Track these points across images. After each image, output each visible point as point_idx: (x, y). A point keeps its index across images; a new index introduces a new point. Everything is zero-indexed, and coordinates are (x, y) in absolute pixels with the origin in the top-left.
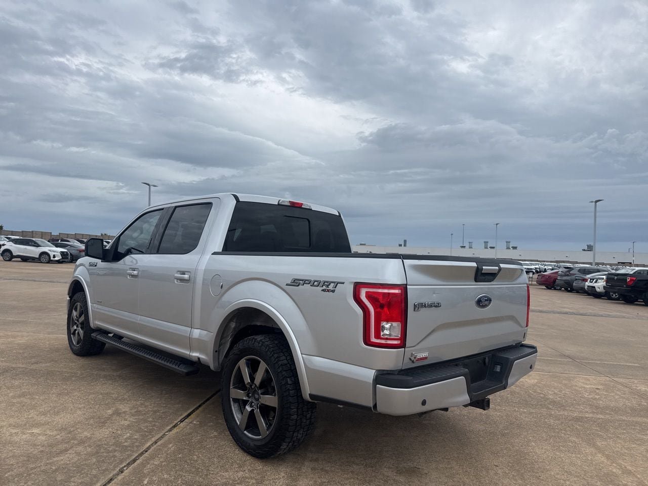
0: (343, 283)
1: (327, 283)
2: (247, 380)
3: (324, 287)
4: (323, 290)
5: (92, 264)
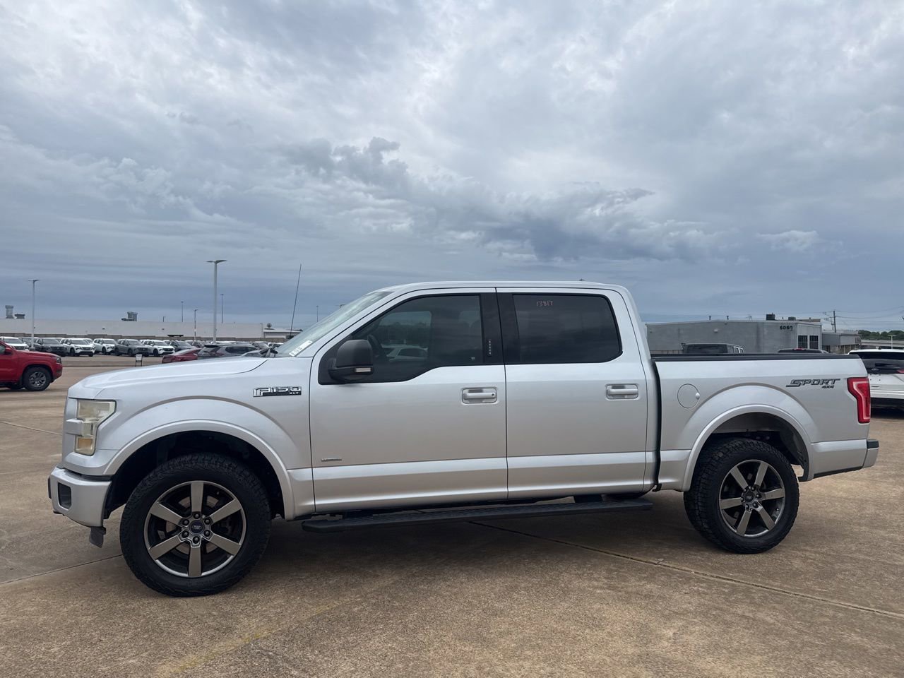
0: (839, 380)
1: (825, 381)
2: (743, 484)
3: (824, 385)
4: (824, 387)
5: (275, 391)
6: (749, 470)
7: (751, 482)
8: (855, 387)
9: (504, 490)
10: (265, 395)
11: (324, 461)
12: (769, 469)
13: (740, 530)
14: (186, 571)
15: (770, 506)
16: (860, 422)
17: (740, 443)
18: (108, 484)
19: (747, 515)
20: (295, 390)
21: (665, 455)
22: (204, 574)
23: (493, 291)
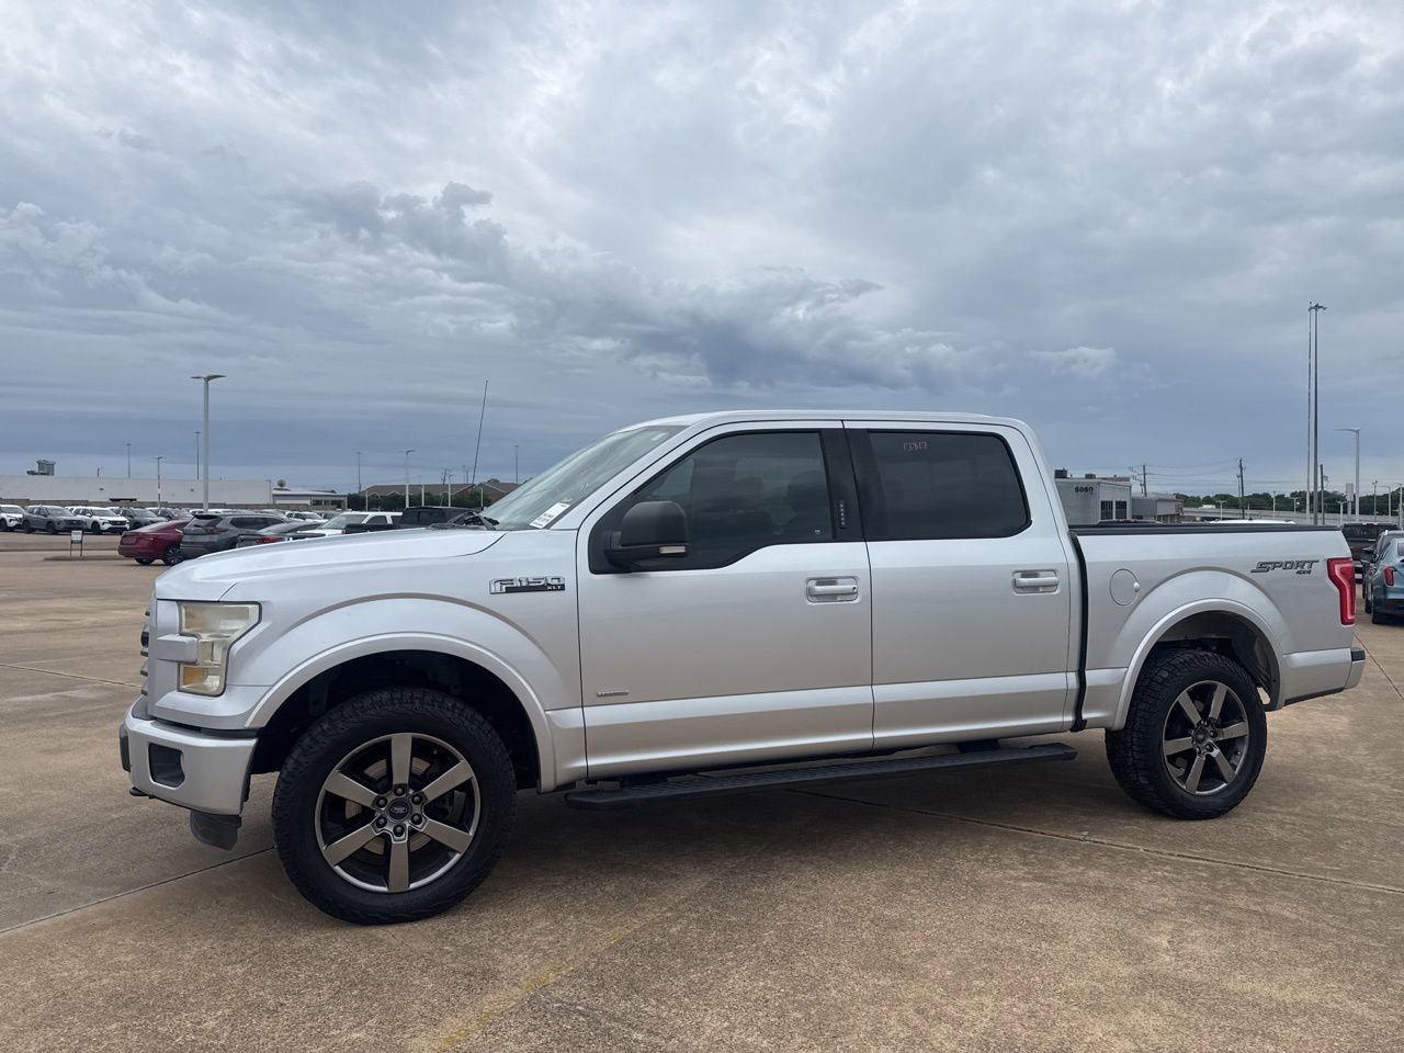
0: (1317, 561)
1: (1300, 564)
2: (1195, 718)
3: (1299, 569)
4: (1298, 573)
5: (524, 584)
6: (1202, 695)
7: (1204, 713)
8: (1337, 573)
9: (868, 736)
10: (509, 590)
11: (602, 695)
12: (1228, 693)
13: (1190, 785)
14: (385, 881)
15: (1228, 747)
16: (1343, 623)
17: (1192, 656)
18: (252, 742)
19: (1199, 761)
20: (555, 582)
21: (1092, 676)
22: (413, 886)
23: (838, 425)
